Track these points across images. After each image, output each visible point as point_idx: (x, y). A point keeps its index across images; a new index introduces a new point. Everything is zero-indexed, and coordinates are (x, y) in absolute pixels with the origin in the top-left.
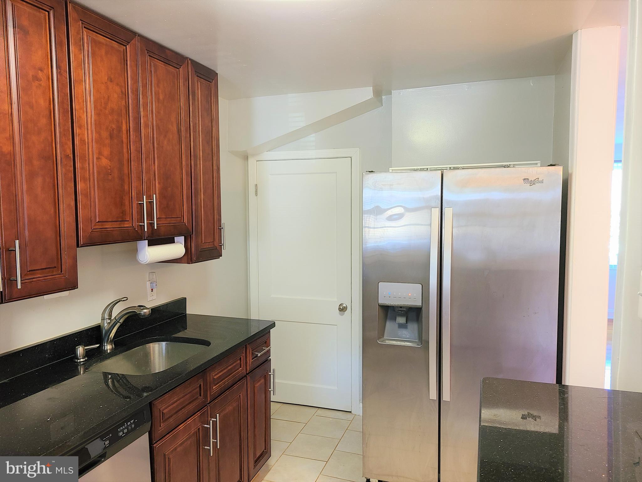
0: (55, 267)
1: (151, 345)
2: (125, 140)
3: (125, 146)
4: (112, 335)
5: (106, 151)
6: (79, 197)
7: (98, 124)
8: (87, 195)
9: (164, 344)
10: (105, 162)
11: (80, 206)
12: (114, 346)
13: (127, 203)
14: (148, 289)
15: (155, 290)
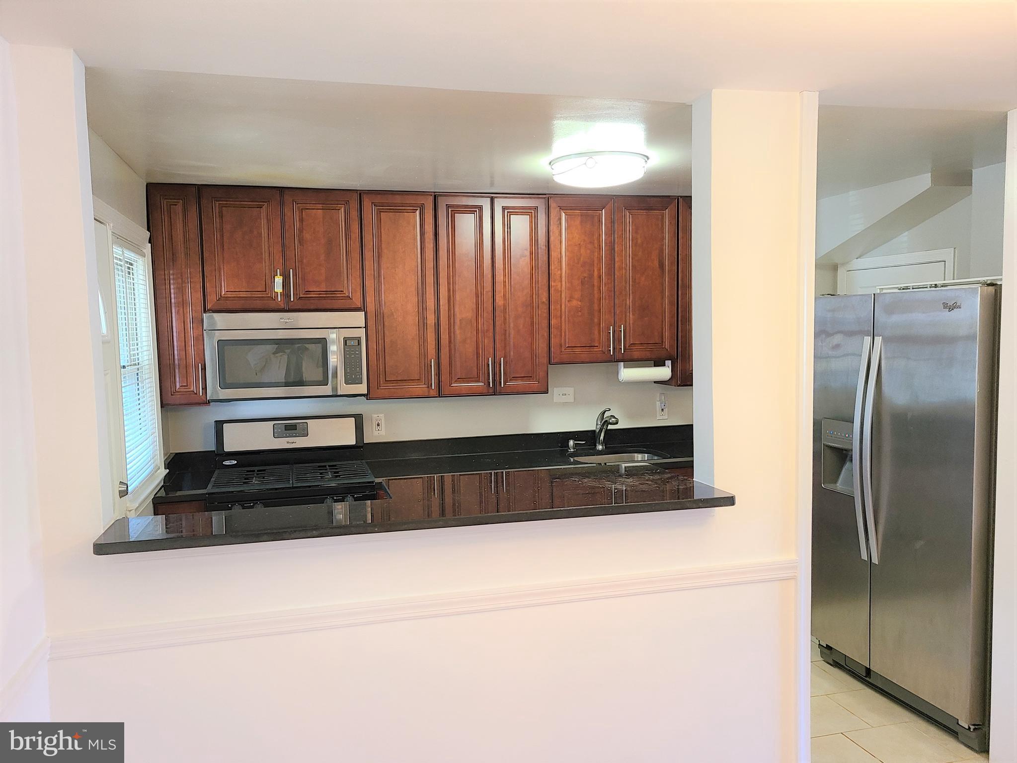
0: (531, 377)
1: (636, 454)
2: (596, 284)
3: (596, 289)
4: (602, 438)
5: (577, 295)
6: (552, 330)
7: (570, 277)
8: (559, 328)
9: (646, 455)
10: (575, 303)
11: (552, 336)
12: (604, 447)
13: (596, 332)
14: (658, 409)
15: (666, 410)
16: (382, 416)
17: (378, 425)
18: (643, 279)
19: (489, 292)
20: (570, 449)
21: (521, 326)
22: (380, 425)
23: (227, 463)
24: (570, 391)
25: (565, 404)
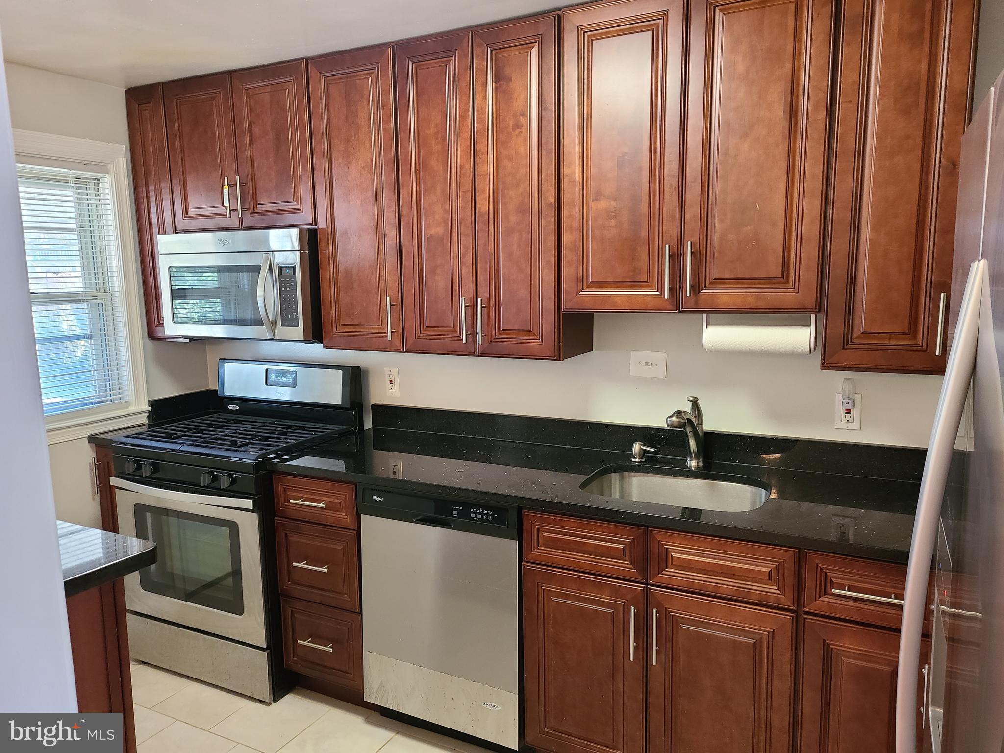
2: (645, 165)
3: (645, 173)
5: (609, 188)
6: (565, 252)
10: (605, 203)
11: (564, 263)
13: (644, 256)
14: (839, 410)
15: (856, 413)
16: (395, 371)
17: (391, 382)
18: (745, 146)
19: (468, 191)
20: (634, 458)
21: (515, 246)
22: (393, 382)
23: (231, 407)
24: (659, 357)
25: (649, 381)
